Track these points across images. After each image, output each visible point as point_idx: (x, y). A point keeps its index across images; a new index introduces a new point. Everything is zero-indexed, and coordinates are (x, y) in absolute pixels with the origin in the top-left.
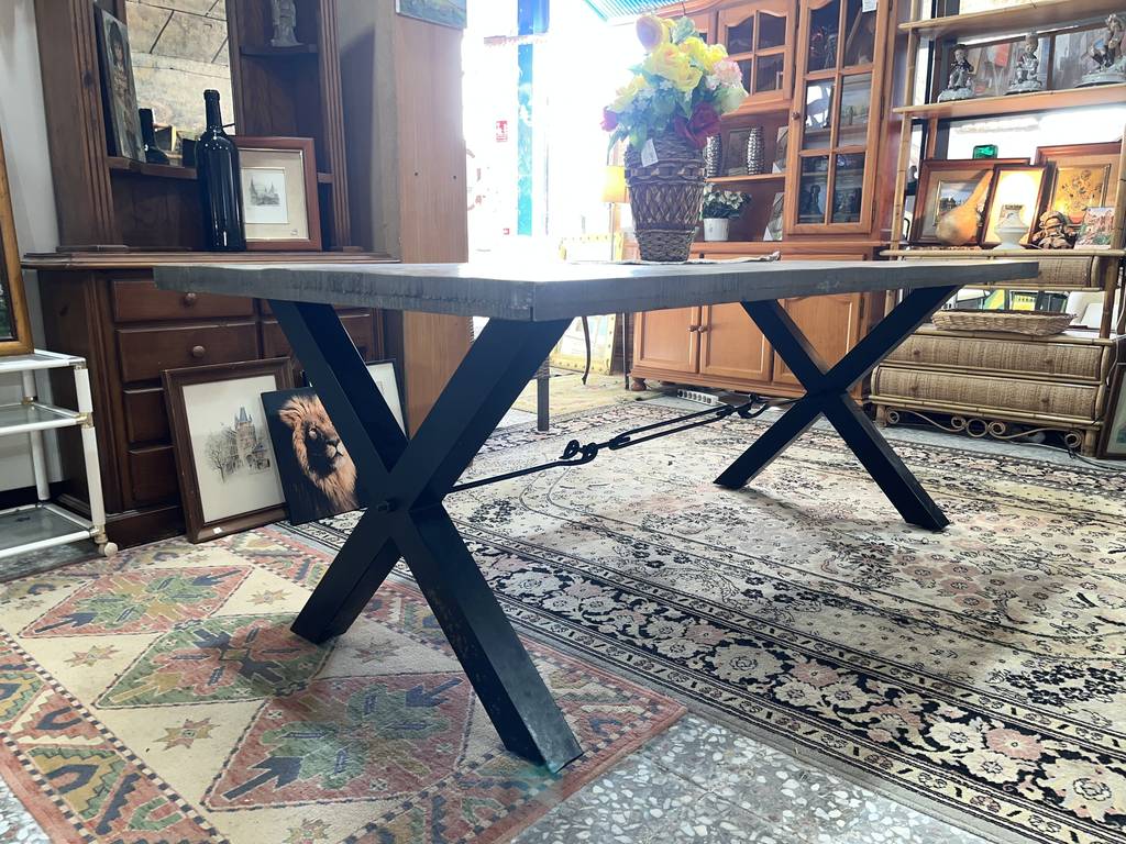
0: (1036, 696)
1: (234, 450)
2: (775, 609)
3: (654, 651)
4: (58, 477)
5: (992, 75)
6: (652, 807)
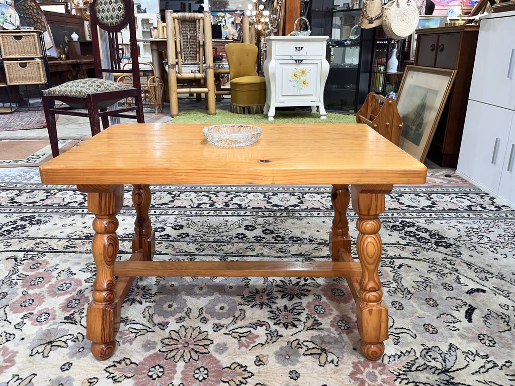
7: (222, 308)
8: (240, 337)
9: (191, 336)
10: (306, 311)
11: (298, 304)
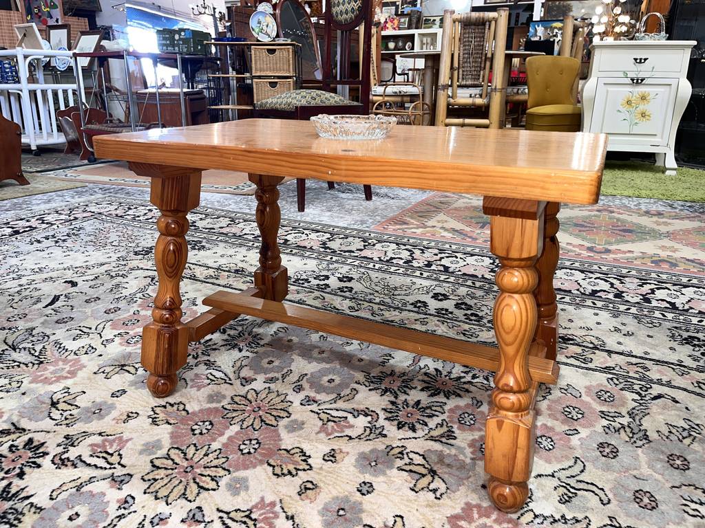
7: (331, 381)
8: (329, 421)
9: (269, 402)
10: (444, 417)
11: (438, 404)
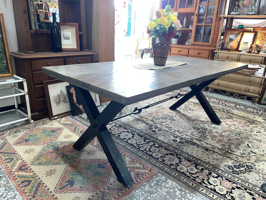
0: (234, 172)
1: (60, 99)
2: (179, 145)
3: (152, 156)
4: (20, 103)
5: (244, 8)
6: (148, 196)
